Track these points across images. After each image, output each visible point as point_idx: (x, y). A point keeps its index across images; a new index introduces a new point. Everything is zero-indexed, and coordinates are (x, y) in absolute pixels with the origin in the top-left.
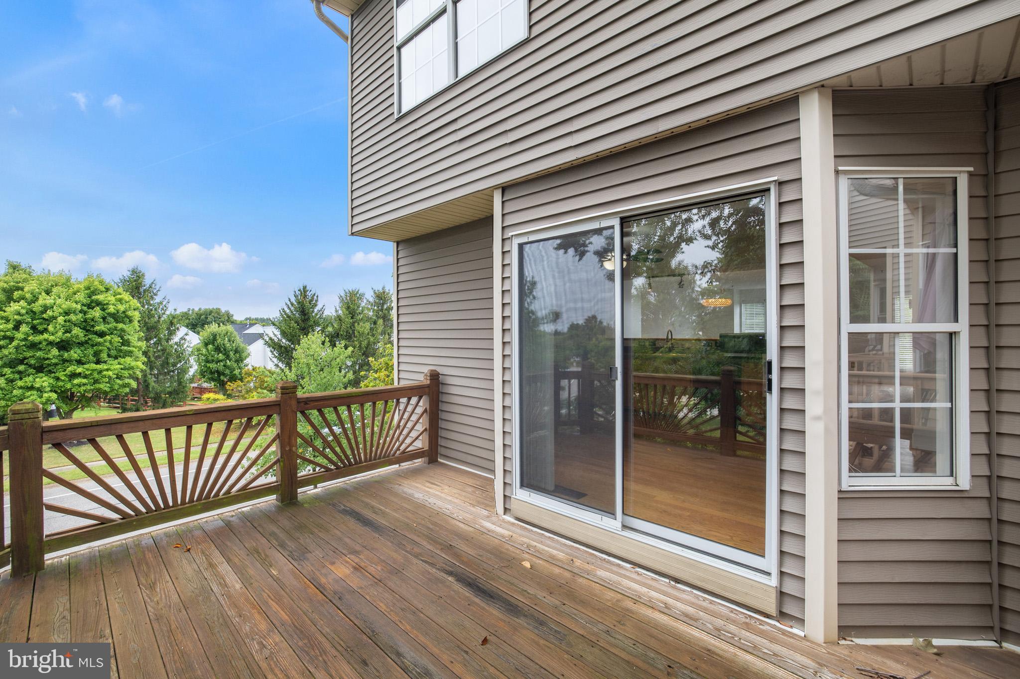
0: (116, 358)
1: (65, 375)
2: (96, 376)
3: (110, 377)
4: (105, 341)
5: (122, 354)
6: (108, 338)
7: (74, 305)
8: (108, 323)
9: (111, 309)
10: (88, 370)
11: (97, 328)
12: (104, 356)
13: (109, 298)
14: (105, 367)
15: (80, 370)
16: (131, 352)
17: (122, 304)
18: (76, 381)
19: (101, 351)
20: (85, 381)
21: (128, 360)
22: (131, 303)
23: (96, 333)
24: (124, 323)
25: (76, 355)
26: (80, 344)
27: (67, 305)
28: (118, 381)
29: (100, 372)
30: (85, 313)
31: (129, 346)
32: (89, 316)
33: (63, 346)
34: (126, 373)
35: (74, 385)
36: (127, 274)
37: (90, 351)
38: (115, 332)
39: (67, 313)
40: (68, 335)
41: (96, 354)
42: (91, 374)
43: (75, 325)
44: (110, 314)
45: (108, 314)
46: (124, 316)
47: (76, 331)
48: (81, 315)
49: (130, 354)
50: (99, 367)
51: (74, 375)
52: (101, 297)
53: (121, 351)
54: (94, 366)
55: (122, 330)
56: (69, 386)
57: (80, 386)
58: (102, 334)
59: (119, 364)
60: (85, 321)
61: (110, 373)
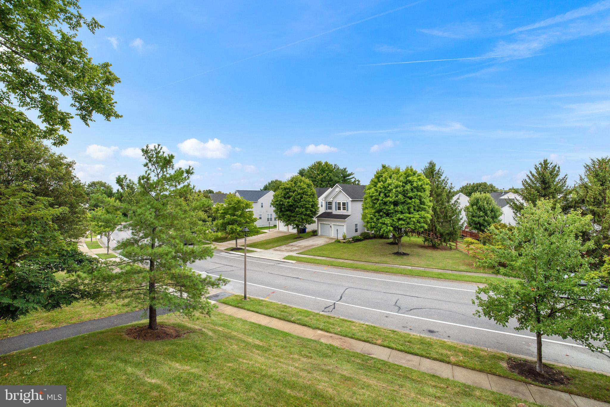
0: (418, 211)
1: (396, 219)
2: (408, 220)
3: (414, 222)
4: (412, 202)
5: (420, 209)
6: (413, 200)
7: (399, 183)
8: (414, 192)
9: (415, 184)
10: (405, 217)
11: (409, 195)
12: (412, 210)
13: (414, 179)
14: (412, 216)
15: (401, 217)
16: (425, 208)
17: (420, 181)
18: (400, 222)
19: (410, 207)
20: (403, 222)
21: (423, 212)
22: (425, 181)
23: (408, 197)
24: (421, 192)
25: (400, 209)
26: (403, 203)
27: (396, 183)
28: (418, 224)
29: (410, 218)
30: (404, 187)
31: (424, 205)
32: (405, 188)
33: (396, 204)
34: (422, 220)
35: (399, 224)
36: (427, 165)
37: (406, 207)
38: (417, 197)
39: (396, 187)
40: (397, 198)
41: (409, 208)
42: (406, 219)
43: (400, 193)
44: (415, 187)
45: (414, 187)
46: (421, 188)
47: (400, 196)
48: (402, 188)
49: (424, 209)
50: (409, 215)
51: (399, 219)
52: (410, 178)
53: (420, 207)
54: (408, 215)
55: (420, 196)
56: (397, 224)
57: (402, 225)
58: (411, 198)
59: (419, 215)
60: (404, 191)
61: (414, 219)
